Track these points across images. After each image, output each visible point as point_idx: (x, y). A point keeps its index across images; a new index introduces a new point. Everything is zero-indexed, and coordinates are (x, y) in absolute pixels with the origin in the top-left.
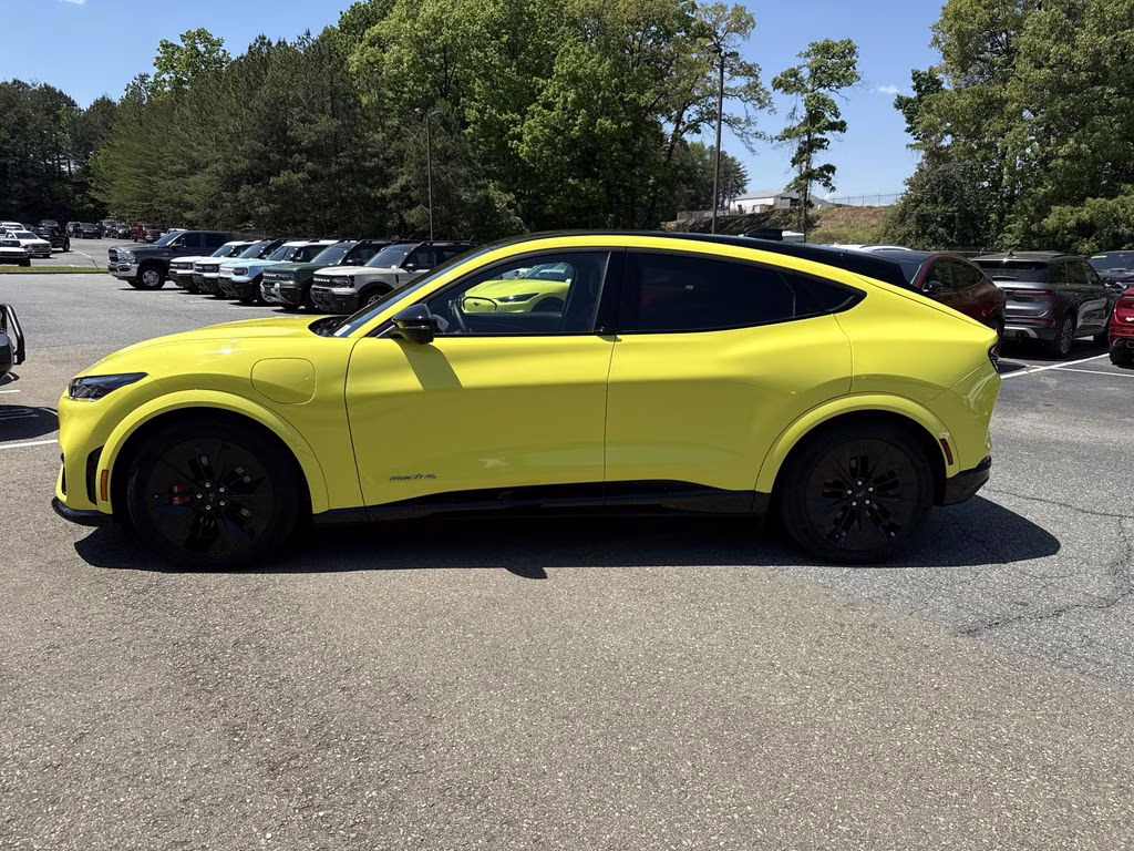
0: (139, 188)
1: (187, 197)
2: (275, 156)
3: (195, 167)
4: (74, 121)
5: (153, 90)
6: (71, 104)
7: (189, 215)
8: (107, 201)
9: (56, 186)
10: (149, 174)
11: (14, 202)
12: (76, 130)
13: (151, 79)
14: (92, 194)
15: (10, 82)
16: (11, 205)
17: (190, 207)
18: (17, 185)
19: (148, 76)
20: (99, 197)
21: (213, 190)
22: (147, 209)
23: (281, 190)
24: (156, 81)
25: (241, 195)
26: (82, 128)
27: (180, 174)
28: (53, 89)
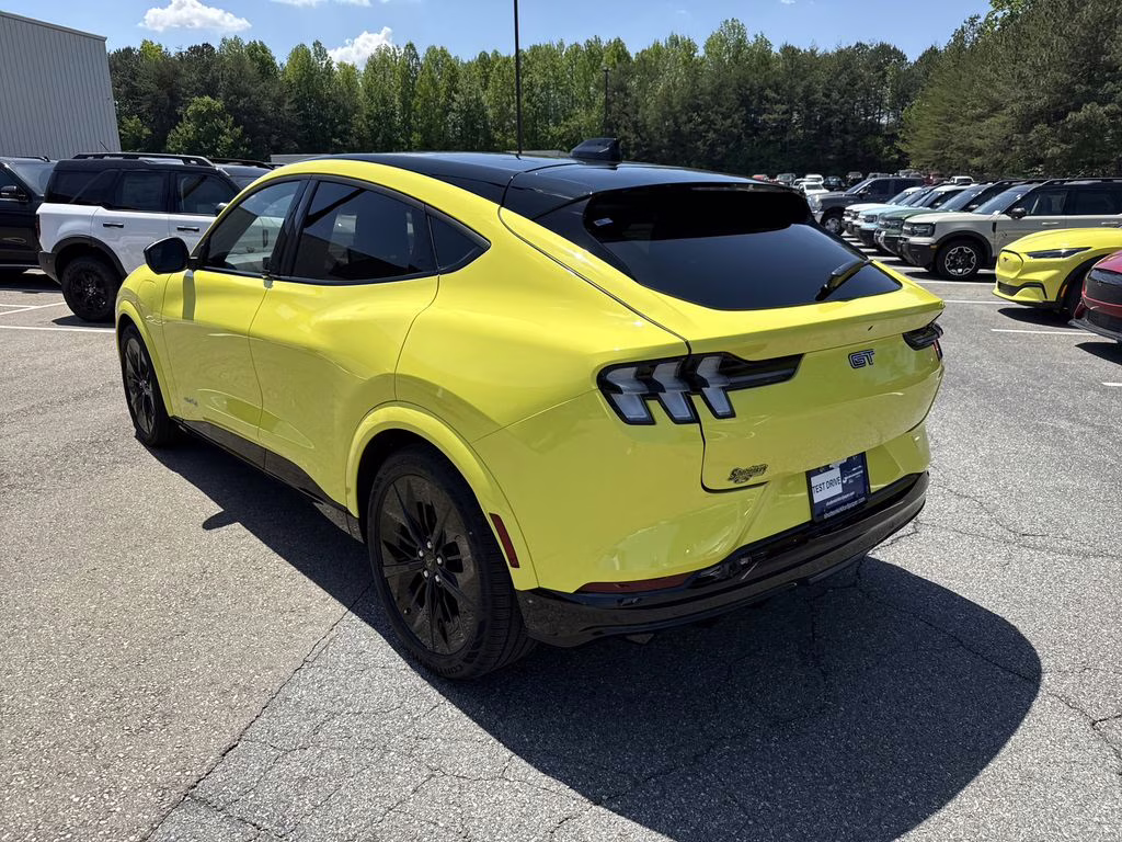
0: (937, 136)
1: (978, 143)
2: (1080, 88)
3: (996, 108)
4: (899, 74)
5: (981, 31)
6: (901, 57)
7: (976, 161)
8: (909, 151)
9: (869, 141)
10: (949, 121)
11: (831, 157)
12: (898, 82)
13: (982, 20)
14: (898, 144)
15: (853, 45)
16: (829, 160)
17: (979, 153)
18: (838, 141)
19: (978, 17)
20: (903, 147)
21: (1005, 131)
22: (938, 157)
23: (1079, 127)
24: (986, 21)
25: (1032, 135)
26: (905, 80)
27: (980, 118)
28: (889, 47)
